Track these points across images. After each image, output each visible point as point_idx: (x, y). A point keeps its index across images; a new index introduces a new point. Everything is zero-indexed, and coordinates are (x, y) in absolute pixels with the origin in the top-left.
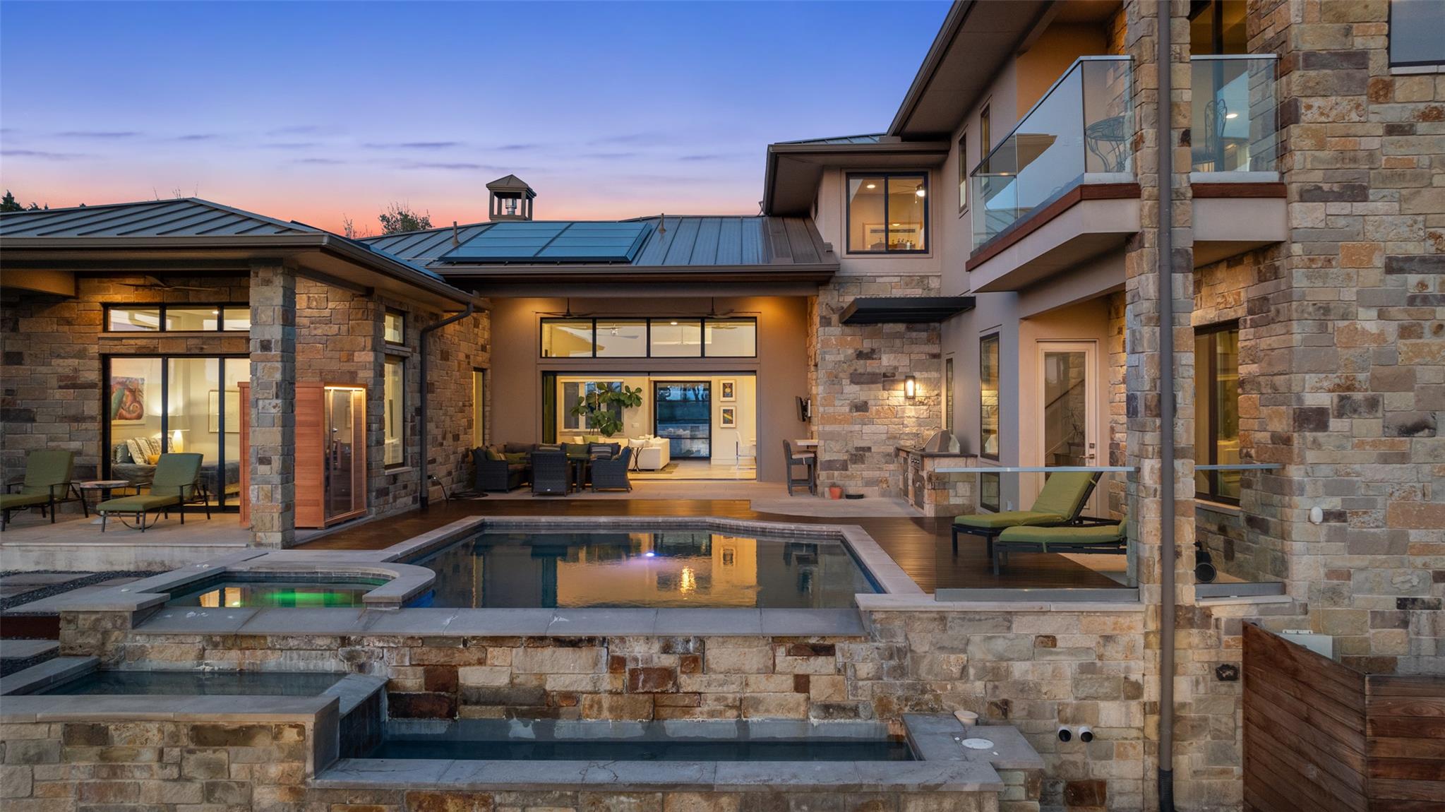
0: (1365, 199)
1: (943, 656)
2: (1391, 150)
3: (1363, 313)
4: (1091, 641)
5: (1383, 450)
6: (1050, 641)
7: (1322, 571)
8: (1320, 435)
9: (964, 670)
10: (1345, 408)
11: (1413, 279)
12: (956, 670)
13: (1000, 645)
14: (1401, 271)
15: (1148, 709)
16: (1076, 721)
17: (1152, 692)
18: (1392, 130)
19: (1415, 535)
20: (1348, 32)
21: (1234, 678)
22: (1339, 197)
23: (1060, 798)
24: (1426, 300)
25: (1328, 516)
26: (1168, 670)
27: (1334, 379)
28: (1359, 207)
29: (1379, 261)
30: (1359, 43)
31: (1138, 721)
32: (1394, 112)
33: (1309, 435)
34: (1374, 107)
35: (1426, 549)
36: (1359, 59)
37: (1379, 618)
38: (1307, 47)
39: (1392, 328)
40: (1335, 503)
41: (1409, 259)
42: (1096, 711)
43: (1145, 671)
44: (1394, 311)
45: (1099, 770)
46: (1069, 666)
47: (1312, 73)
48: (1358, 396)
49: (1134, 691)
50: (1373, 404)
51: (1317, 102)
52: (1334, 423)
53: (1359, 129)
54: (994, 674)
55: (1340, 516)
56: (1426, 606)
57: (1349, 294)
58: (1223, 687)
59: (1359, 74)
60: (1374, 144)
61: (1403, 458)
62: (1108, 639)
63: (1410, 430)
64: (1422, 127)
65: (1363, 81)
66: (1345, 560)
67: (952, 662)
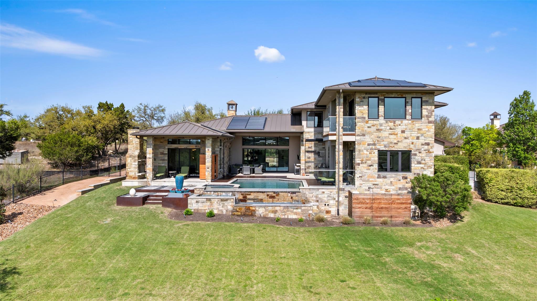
0: (365, 136)
1: (310, 194)
2: (368, 130)
3: (365, 151)
4: (329, 192)
5: (367, 168)
6: (324, 192)
7: (359, 184)
8: (359, 166)
9: (313, 196)
10: (362, 163)
11: (371, 146)
12: (311, 196)
13: (317, 193)
14: (369, 145)
15: (336, 201)
16: (327, 203)
17: (337, 199)
18: (368, 127)
19: (371, 179)
20: (363, 115)
21: (347, 198)
22: (362, 136)
23: (325, 213)
24: (372, 149)
25: (360, 177)
26: (339, 197)
27: (361, 159)
28: (364, 137)
29: (367, 144)
30: (364, 116)
31: (335, 203)
32: (369, 125)
33: (357, 166)
34: (366, 124)
35: (372, 181)
36: (364, 118)
37: (366, 190)
38: (358, 116)
39: (368, 153)
40: (361, 175)
41: (370, 144)
42: (329, 202)
43: (336, 196)
44: (368, 151)
45: (330, 209)
46: (326, 196)
47: (358, 120)
48: (364, 161)
49: (334, 199)
50: (366, 162)
51: (359, 123)
52: (361, 165)
53: (364, 127)
54: (316, 197)
55: (361, 177)
56: (372, 188)
57: (363, 148)
58: (346, 199)
59: (364, 120)
60: (366, 129)
61: (369, 169)
62: (331, 192)
63: (370, 166)
64: (372, 127)
65: (365, 121)
66: (362, 182)
67: (311, 195)
